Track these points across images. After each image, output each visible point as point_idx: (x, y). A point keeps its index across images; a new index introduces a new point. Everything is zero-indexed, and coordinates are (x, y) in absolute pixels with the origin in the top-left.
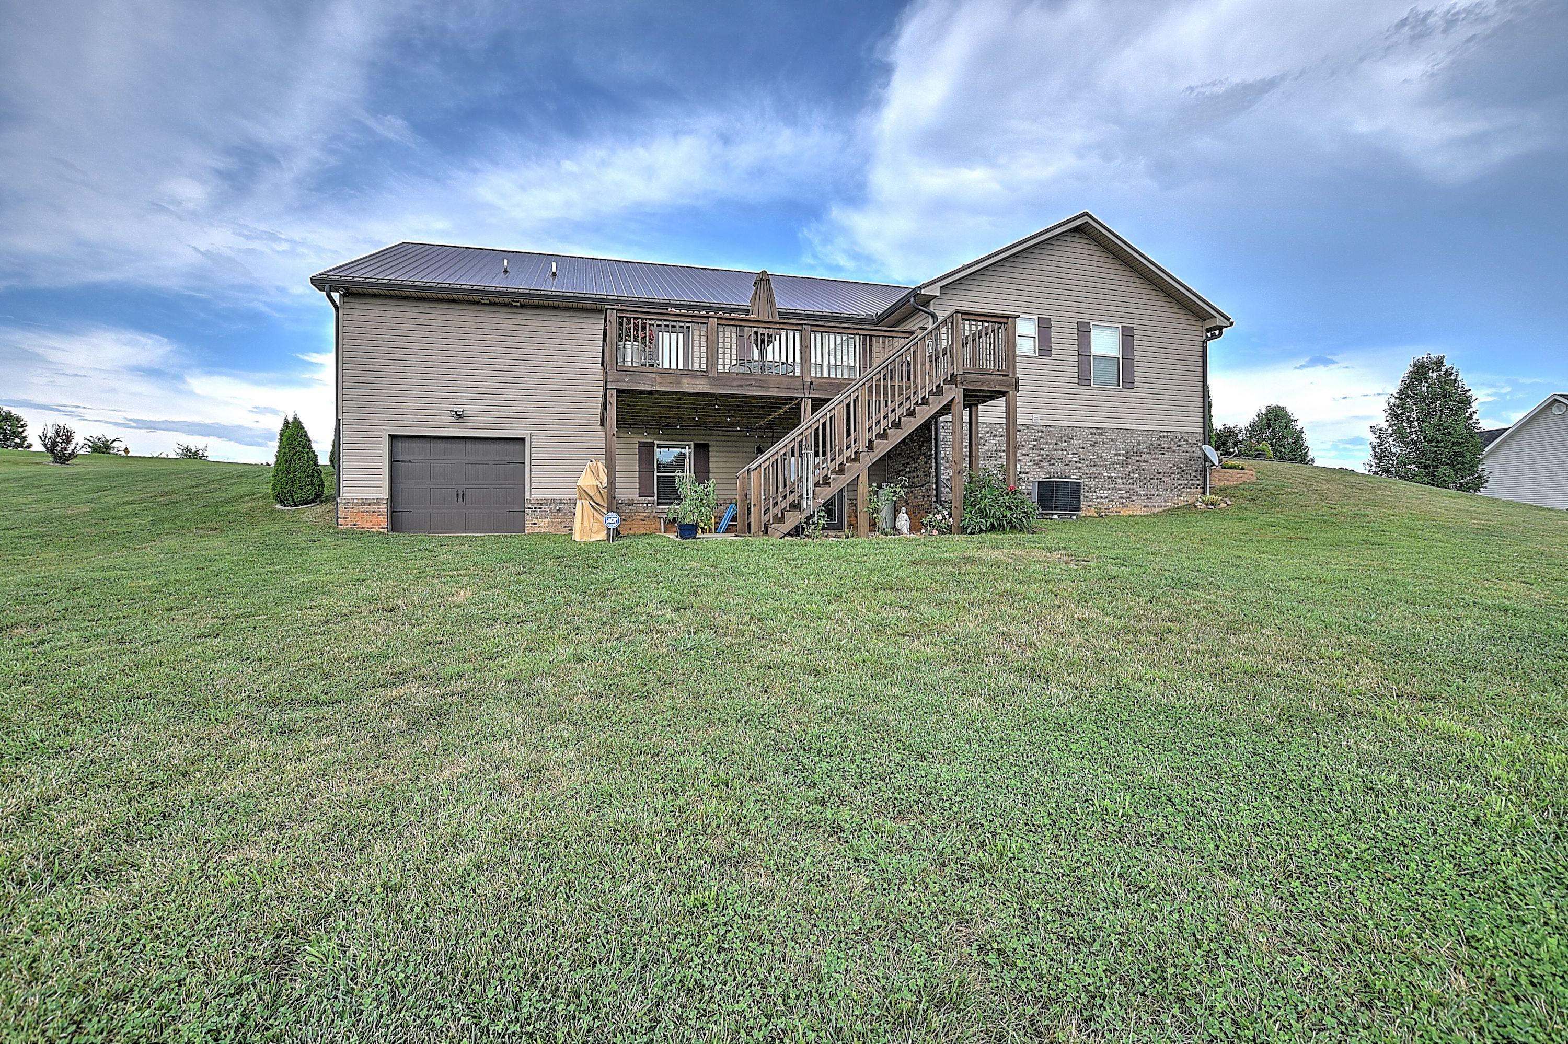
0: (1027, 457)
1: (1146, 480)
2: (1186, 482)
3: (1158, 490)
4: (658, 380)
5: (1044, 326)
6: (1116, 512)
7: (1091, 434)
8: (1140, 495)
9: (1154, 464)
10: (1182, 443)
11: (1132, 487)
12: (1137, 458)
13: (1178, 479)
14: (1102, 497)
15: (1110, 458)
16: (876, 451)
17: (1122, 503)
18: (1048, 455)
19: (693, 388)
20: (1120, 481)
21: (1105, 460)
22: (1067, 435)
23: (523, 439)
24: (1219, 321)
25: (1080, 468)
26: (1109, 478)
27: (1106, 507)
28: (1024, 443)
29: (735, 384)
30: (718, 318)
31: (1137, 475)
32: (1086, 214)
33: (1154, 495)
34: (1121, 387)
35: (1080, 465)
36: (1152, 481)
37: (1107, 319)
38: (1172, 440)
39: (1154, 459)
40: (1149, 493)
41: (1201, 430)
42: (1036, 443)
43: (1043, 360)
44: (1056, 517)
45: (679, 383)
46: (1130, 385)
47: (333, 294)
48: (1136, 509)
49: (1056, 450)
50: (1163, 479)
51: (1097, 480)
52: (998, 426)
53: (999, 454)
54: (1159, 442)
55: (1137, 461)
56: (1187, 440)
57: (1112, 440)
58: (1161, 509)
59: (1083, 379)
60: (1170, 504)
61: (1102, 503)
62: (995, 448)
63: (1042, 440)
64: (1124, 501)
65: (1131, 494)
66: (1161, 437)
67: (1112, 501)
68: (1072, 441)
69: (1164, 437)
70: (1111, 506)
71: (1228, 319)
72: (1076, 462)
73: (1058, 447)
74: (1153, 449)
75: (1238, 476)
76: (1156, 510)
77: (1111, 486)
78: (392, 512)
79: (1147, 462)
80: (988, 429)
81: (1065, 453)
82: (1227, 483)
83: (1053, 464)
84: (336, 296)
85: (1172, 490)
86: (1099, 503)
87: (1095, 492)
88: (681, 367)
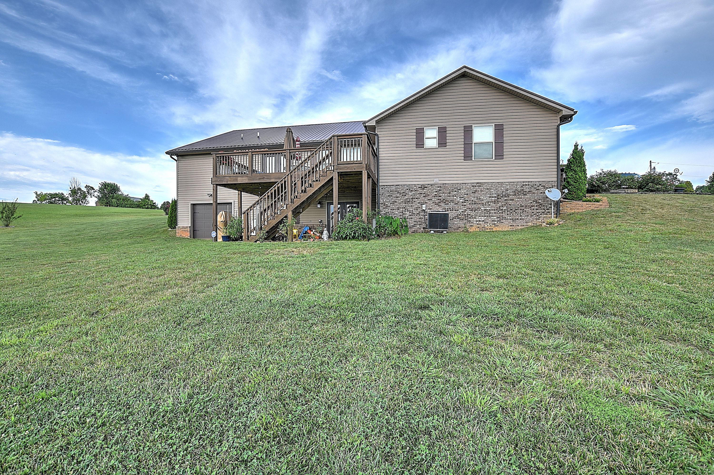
0: (431, 201)
1: (511, 210)
2: (543, 211)
3: (521, 216)
5: (442, 132)
6: (490, 229)
7: (473, 186)
8: (508, 219)
9: (518, 201)
10: (540, 187)
11: (502, 215)
12: (506, 198)
13: (537, 209)
14: (480, 221)
15: (485, 199)
16: (295, 204)
17: (494, 224)
18: (444, 199)
20: (493, 211)
21: (482, 200)
22: (457, 188)
23: (231, 203)
25: (465, 205)
26: (485, 210)
27: (482, 226)
28: (429, 194)
29: (258, 178)
31: (505, 208)
32: (465, 67)
33: (518, 219)
34: (494, 159)
35: (465, 204)
36: (516, 211)
37: (483, 122)
38: (533, 186)
39: (518, 198)
40: (514, 218)
41: (556, 179)
42: (436, 193)
43: (441, 149)
46: (500, 157)
48: (505, 227)
49: (449, 196)
50: (525, 209)
51: (476, 211)
52: (413, 186)
53: (414, 200)
54: (522, 188)
55: (506, 200)
56: (544, 186)
57: (488, 189)
58: (523, 227)
59: (468, 156)
60: (531, 224)
61: (480, 224)
62: (412, 197)
63: (440, 191)
64: (496, 222)
65: (500, 219)
66: (523, 185)
67: (487, 223)
68: (460, 191)
69: (526, 185)
70: (486, 226)
72: (462, 202)
73: (451, 195)
74: (516, 193)
75: (587, 206)
76: (520, 227)
77: (486, 215)
78: (194, 231)
79: (513, 200)
80: (407, 188)
81: (455, 197)
82: (577, 211)
83: (447, 204)
85: (532, 216)
86: (478, 224)
87: (475, 218)
88: (273, 172)
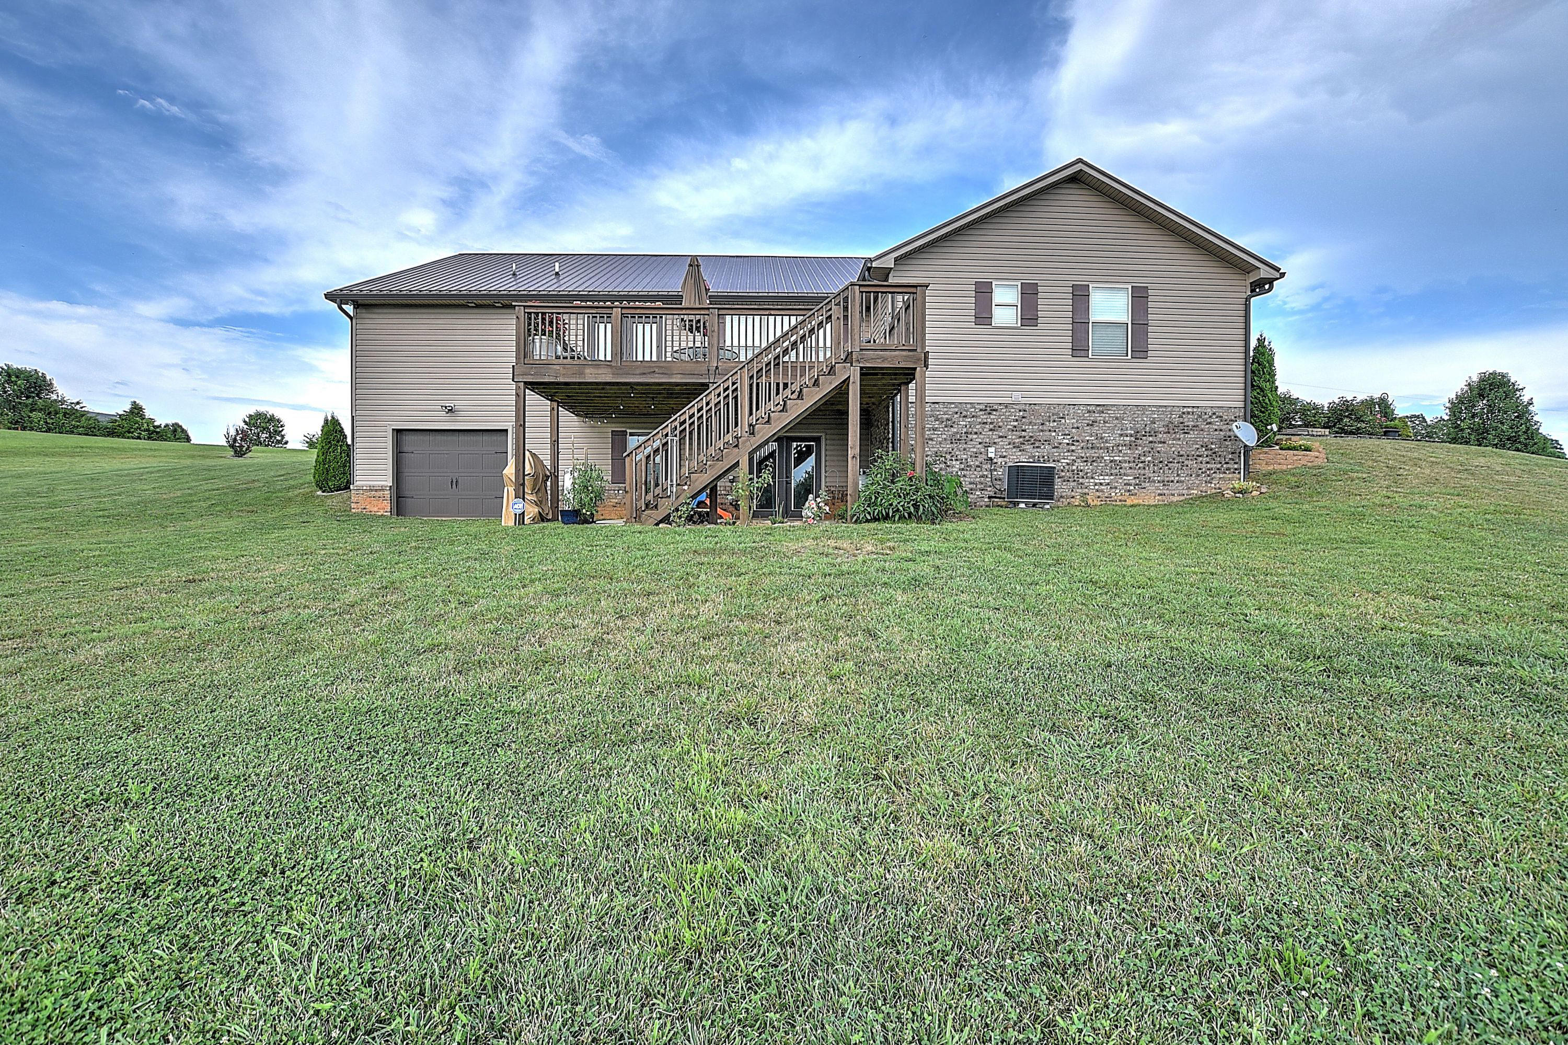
0: (1005, 440)
1: (1161, 464)
2: (1218, 466)
3: (1178, 475)
4: (562, 371)
5: (1029, 294)
6: (1120, 501)
7: (1089, 412)
8: (1154, 481)
9: (1173, 446)
10: (1214, 419)
11: (1143, 472)
12: (1151, 439)
13: (1207, 463)
14: (1101, 484)
15: (1113, 438)
16: (758, 436)
17: (1129, 491)
18: (1031, 437)
19: (596, 378)
20: (1127, 465)
21: (1107, 442)
22: (1057, 414)
23: (506, 430)
24: (1265, 273)
25: (1073, 451)
26: (1111, 461)
27: (1106, 495)
28: (1001, 424)
29: (638, 372)
30: (622, 308)
31: (1149, 459)
32: (1080, 161)
33: (1172, 481)
34: (1129, 357)
35: (1073, 448)
36: (1170, 465)
37: (1110, 280)
38: (1200, 417)
39: (1174, 439)
40: (1167, 479)
41: (1241, 404)
42: (1016, 423)
43: (1027, 330)
44: (1022, 505)
45: (582, 374)
46: (1142, 354)
47: (344, 306)
48: (1149, 497)
49: (1042, 431)
50: (1186, 462)
51: (1095, 464)
52: (969, 406)
53: (970, 436)
54: (1181, 420)
55: (1151, 442)
56: (1221, 417)
57: (1117, 418)
58: (1182, 498)
59: (1079, 349)
60: (1196, 492)
61: (1102, 491)
62: (965, 430)
63: (1024, 420)
64: (1132, 488)
65: (1141, 481)
66: (1184, 413)
67: (1116, 488)
68: (1063, 421)
69: (1188, 413)
70: (1113, 494)
71: (1278, 270)
72: (1068, 444)
73: (1045, 428)
74: (1170, 428)
75: (1295, 458)
76: (1175, 499)
77: (1113, 471)
78: (398, 497)
79: (1164, 443)
80: (956, 410)
81: (1054, 434)
82: (1277, 467)
83: (1038, 447)
84: (349, 308)
85: (1199, 475)
86: (1097, 491)
87: (1092, 478)
